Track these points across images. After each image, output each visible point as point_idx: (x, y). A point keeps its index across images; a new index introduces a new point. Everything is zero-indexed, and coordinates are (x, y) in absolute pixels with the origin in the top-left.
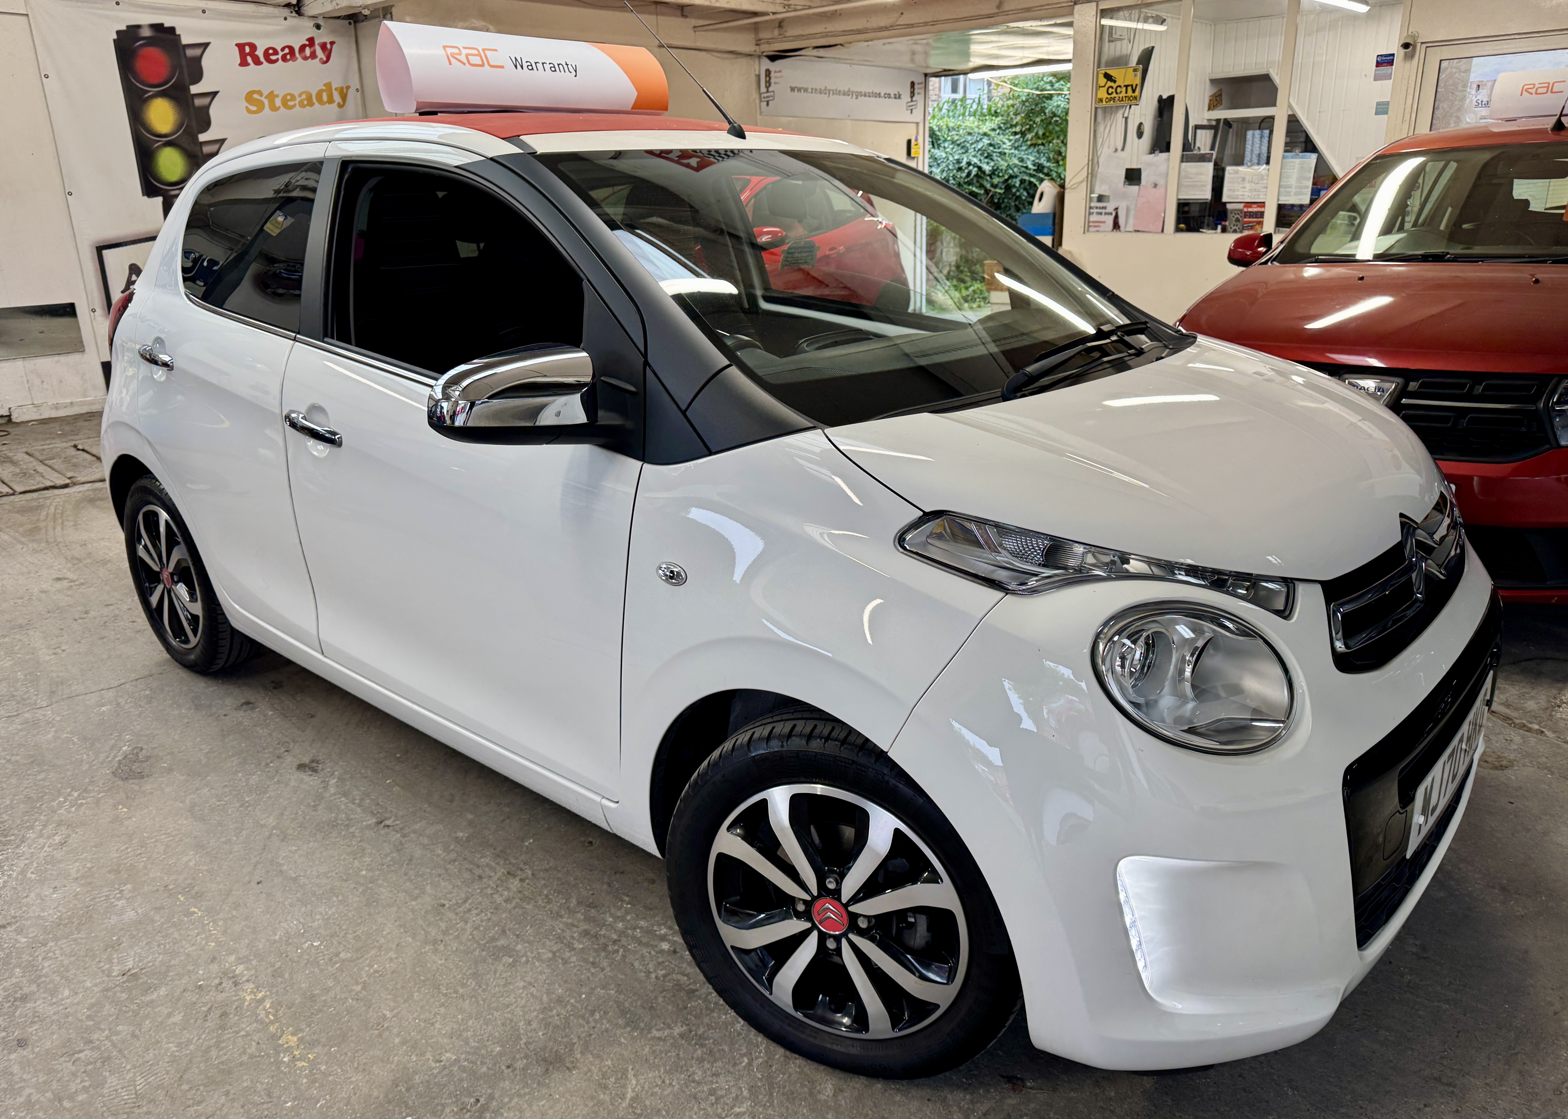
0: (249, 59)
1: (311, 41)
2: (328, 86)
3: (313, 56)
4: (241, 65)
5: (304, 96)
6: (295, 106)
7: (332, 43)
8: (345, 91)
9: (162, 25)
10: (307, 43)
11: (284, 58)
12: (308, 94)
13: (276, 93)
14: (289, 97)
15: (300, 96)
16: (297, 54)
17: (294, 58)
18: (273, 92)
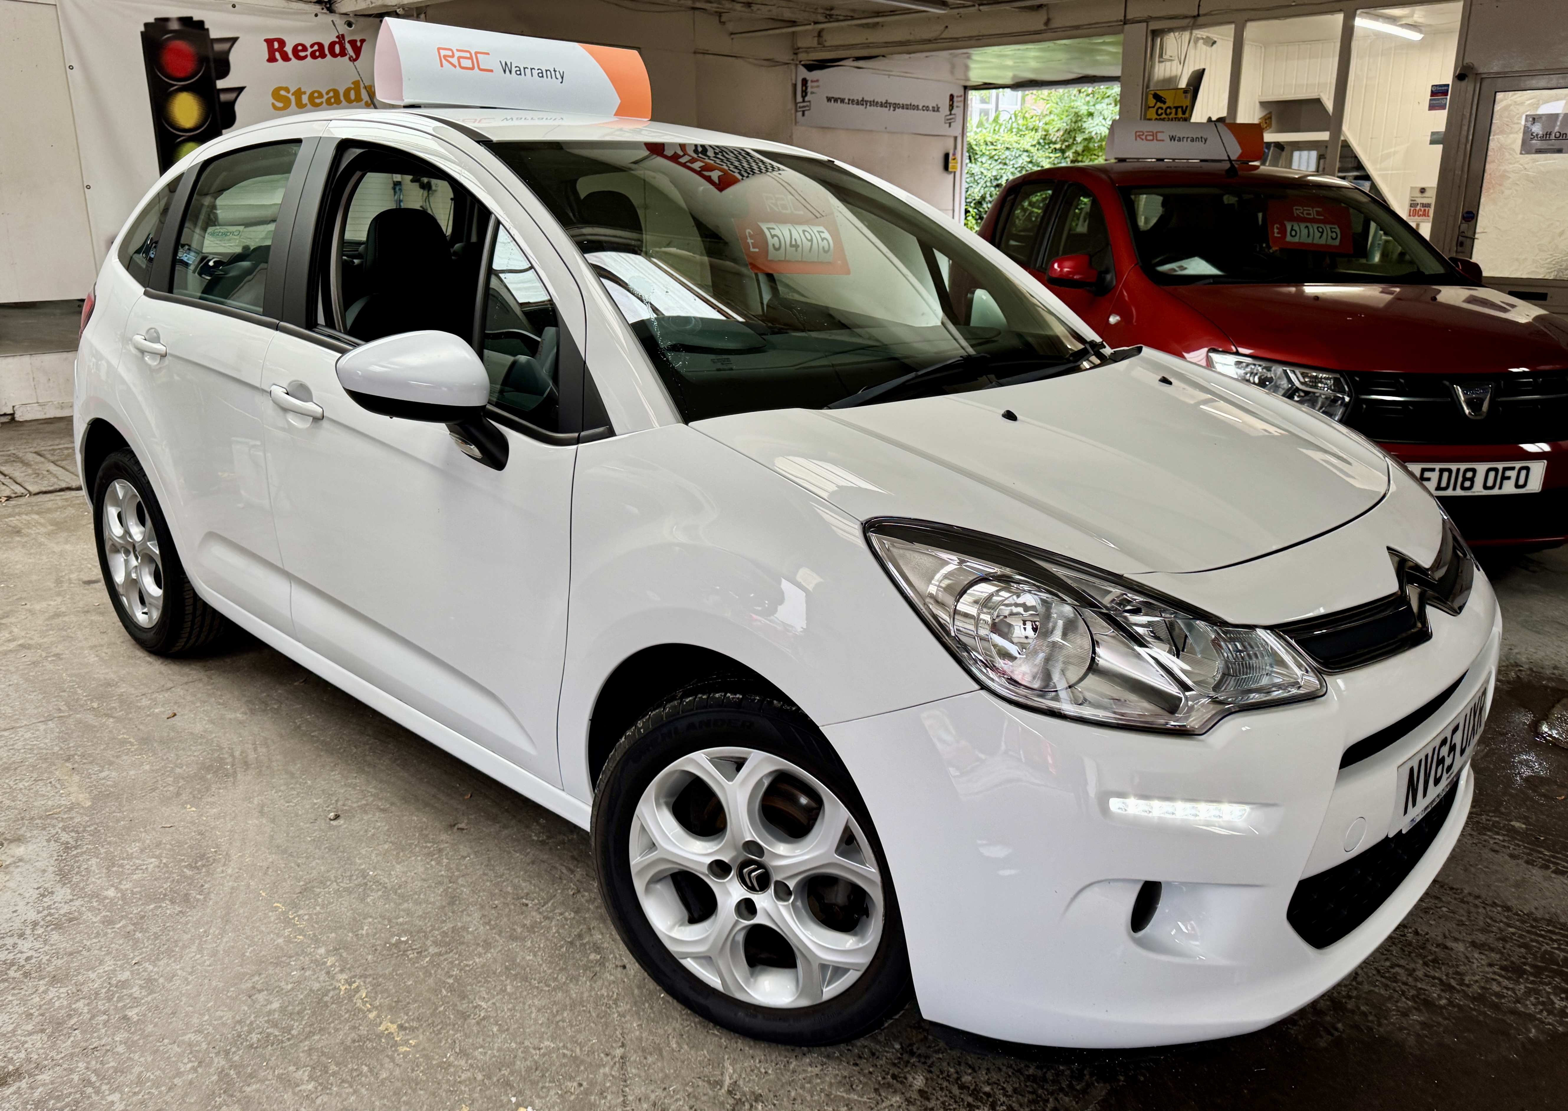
0: (277, 55)
1: (341, 38)
2: (356, 84)
3: (343, 53)
4: (269, 61)
5: (331, 94)
6: (322, 103)
7: (363, 41)
9: (191, 18)
10: (337, 40)
11: (313, 56)
12: (336, 92)
13: (303, 90)
14: (316, 95)
15: (327, 93)
16: (327, 52)
17: (323, 56)
18: (300, 89)
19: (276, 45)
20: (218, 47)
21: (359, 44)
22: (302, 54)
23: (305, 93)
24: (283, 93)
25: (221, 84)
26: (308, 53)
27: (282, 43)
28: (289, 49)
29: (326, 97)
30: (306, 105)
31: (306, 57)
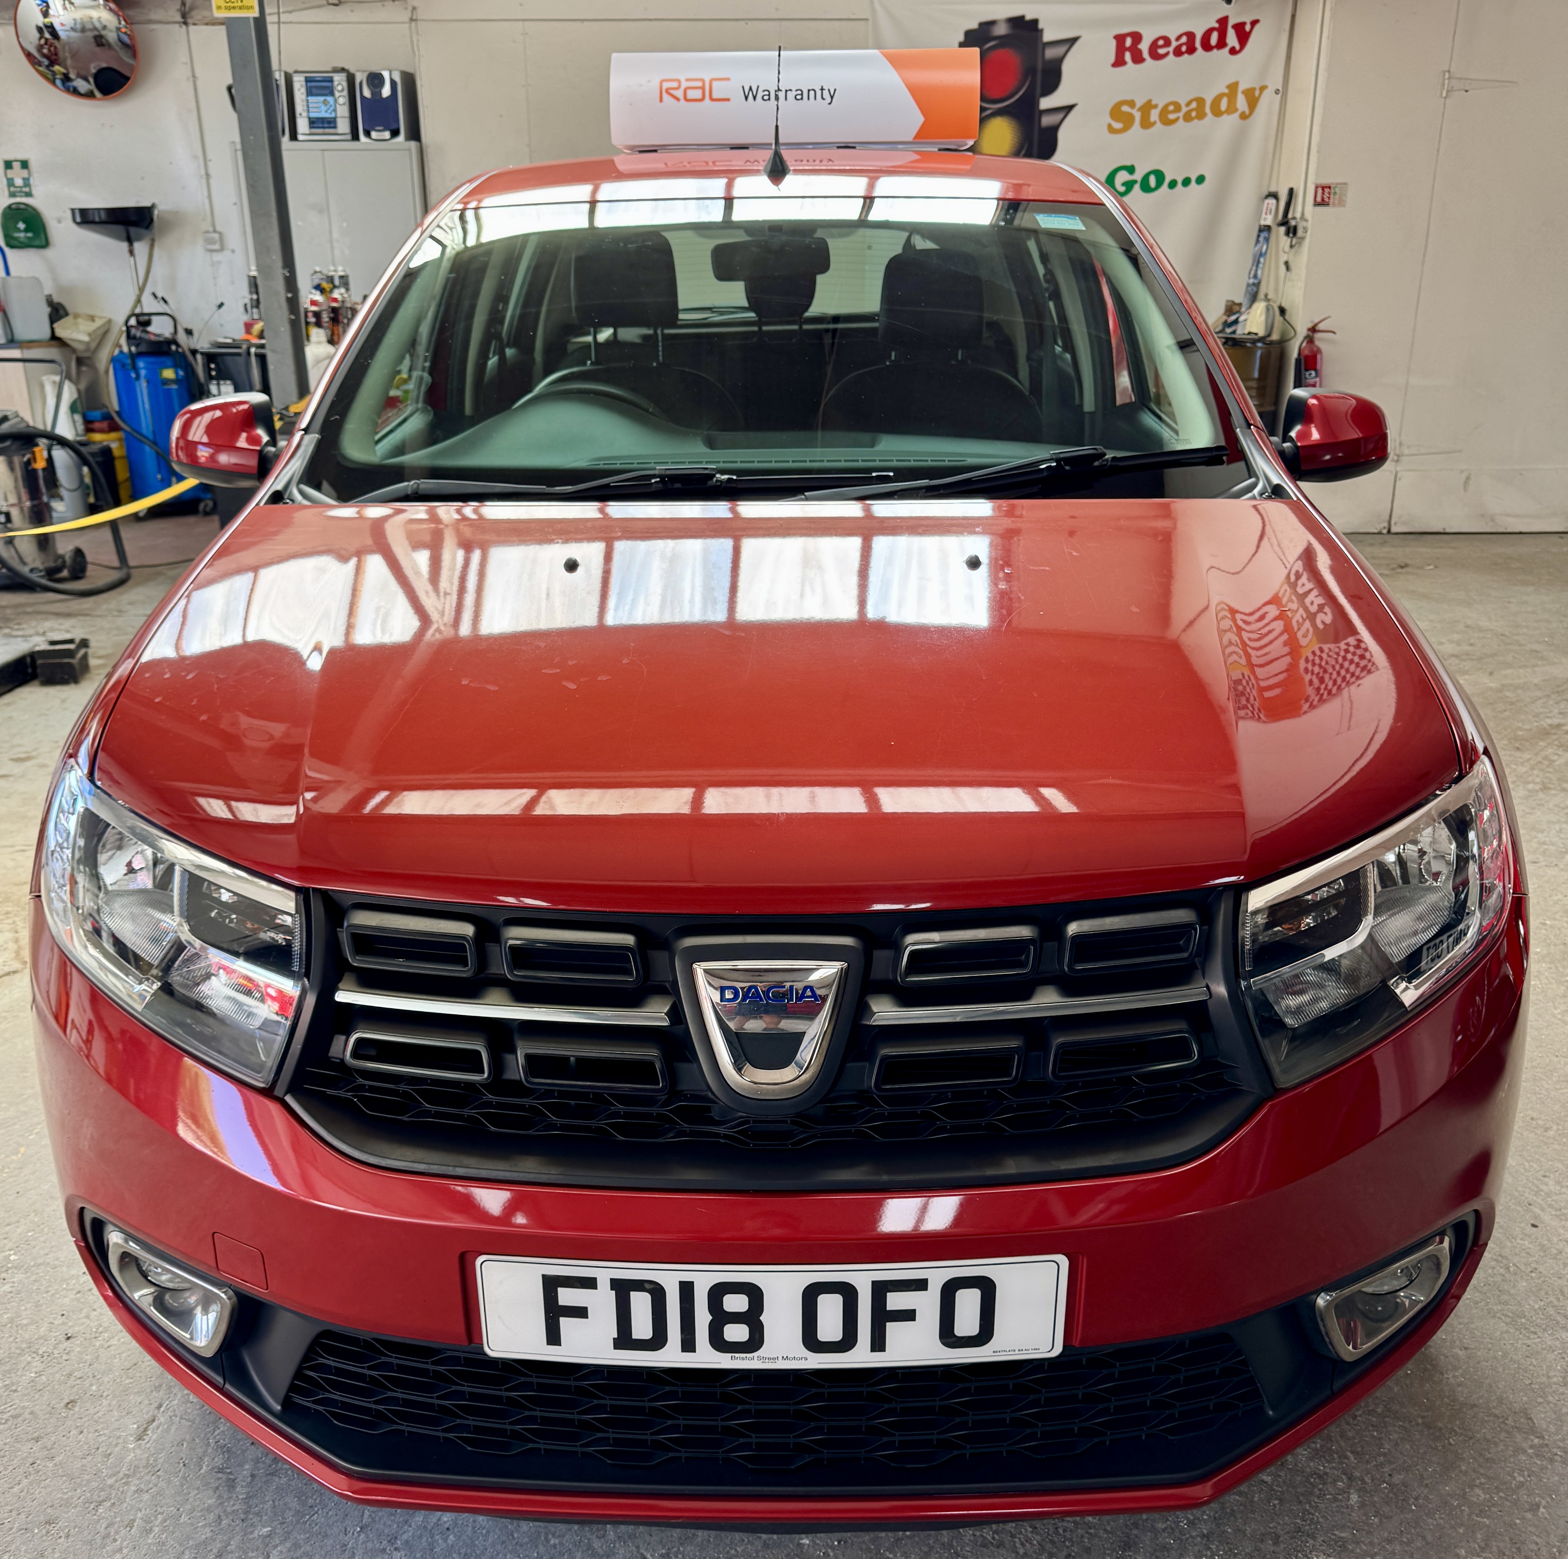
0: (1128, 56)
1: (1223, 21)
2: (1233, 87)
3: (1222, 44)
4: (1115, 65)
5: (1194, 105)
6: (1177, 119)
7: (1254, 23)
8: (1257, 93)
9: (1022, 18)
10: (1217, 25)
11: (1178, 52)
12: (1200, 101)
13: (1153, 103)
14: (1171, 108)
15: (1188, 104)
16: (1198, 44)
17: (1191, 50)
18: (1150, 101)
19: (1128, 42)
20: (1051, 53)
21: (1248, 28)
22: (1162, 51)
23: (1156, 106)
24: (1125, 108)
25: (1045, 103)
26: (1171, 49)
27: (1137, 37)
28: (1144, 46)
29: (1184, 109)
30: (1155, 123)
31: (1167, 54)
